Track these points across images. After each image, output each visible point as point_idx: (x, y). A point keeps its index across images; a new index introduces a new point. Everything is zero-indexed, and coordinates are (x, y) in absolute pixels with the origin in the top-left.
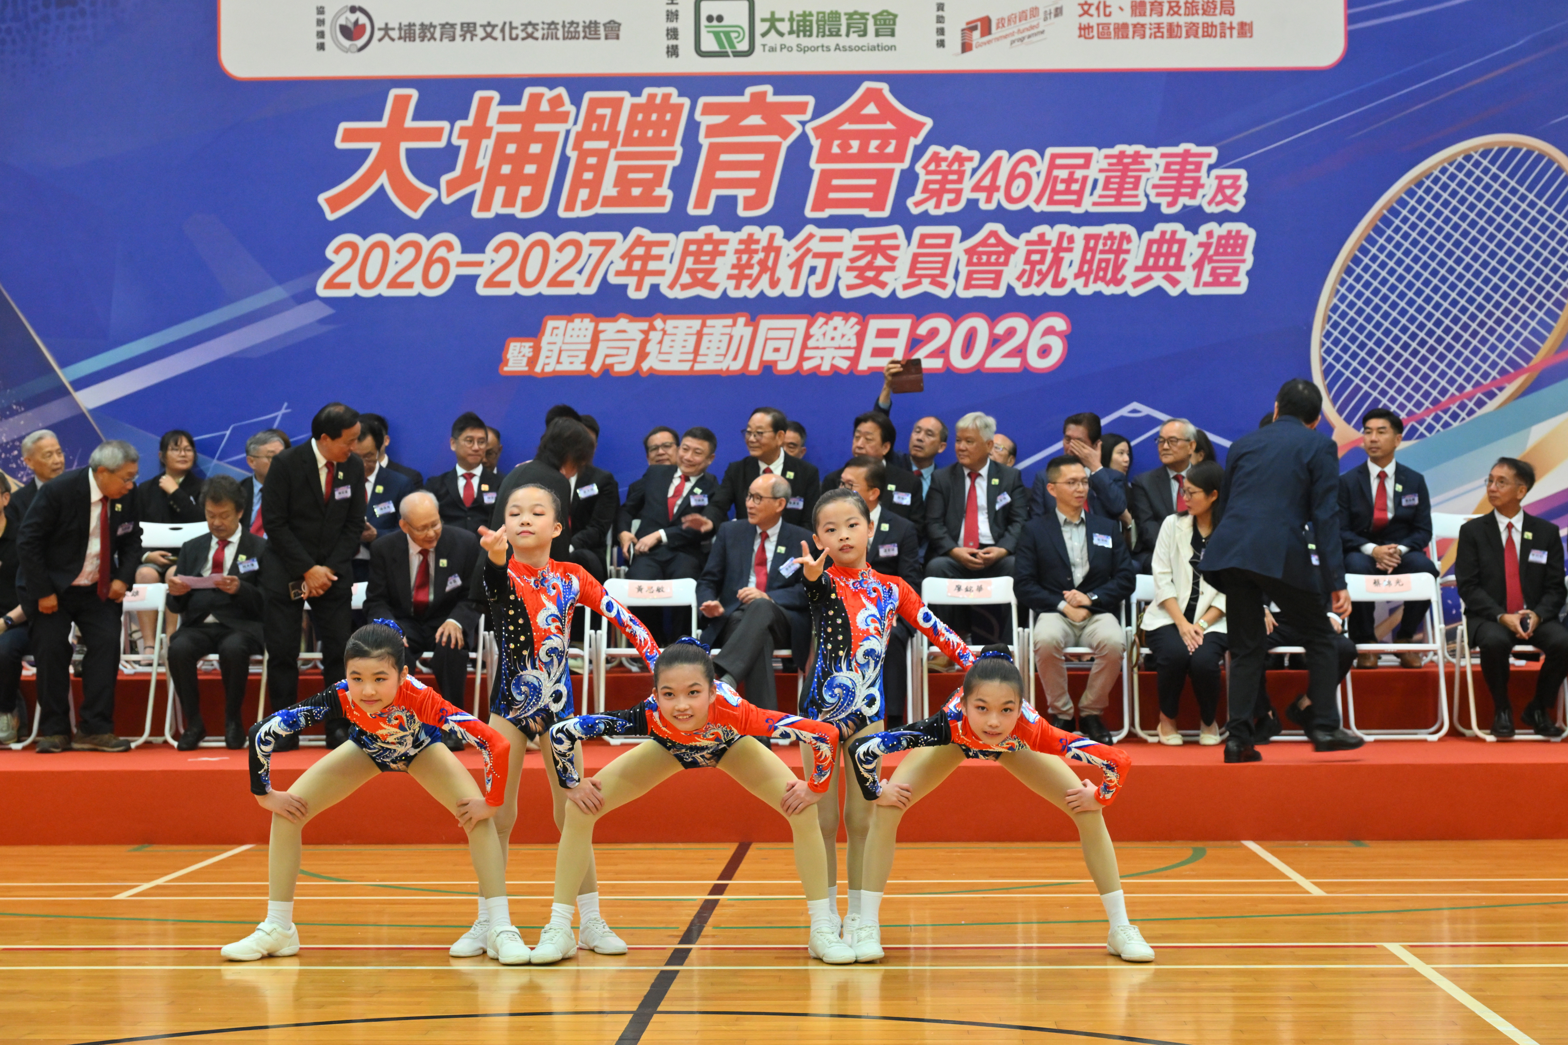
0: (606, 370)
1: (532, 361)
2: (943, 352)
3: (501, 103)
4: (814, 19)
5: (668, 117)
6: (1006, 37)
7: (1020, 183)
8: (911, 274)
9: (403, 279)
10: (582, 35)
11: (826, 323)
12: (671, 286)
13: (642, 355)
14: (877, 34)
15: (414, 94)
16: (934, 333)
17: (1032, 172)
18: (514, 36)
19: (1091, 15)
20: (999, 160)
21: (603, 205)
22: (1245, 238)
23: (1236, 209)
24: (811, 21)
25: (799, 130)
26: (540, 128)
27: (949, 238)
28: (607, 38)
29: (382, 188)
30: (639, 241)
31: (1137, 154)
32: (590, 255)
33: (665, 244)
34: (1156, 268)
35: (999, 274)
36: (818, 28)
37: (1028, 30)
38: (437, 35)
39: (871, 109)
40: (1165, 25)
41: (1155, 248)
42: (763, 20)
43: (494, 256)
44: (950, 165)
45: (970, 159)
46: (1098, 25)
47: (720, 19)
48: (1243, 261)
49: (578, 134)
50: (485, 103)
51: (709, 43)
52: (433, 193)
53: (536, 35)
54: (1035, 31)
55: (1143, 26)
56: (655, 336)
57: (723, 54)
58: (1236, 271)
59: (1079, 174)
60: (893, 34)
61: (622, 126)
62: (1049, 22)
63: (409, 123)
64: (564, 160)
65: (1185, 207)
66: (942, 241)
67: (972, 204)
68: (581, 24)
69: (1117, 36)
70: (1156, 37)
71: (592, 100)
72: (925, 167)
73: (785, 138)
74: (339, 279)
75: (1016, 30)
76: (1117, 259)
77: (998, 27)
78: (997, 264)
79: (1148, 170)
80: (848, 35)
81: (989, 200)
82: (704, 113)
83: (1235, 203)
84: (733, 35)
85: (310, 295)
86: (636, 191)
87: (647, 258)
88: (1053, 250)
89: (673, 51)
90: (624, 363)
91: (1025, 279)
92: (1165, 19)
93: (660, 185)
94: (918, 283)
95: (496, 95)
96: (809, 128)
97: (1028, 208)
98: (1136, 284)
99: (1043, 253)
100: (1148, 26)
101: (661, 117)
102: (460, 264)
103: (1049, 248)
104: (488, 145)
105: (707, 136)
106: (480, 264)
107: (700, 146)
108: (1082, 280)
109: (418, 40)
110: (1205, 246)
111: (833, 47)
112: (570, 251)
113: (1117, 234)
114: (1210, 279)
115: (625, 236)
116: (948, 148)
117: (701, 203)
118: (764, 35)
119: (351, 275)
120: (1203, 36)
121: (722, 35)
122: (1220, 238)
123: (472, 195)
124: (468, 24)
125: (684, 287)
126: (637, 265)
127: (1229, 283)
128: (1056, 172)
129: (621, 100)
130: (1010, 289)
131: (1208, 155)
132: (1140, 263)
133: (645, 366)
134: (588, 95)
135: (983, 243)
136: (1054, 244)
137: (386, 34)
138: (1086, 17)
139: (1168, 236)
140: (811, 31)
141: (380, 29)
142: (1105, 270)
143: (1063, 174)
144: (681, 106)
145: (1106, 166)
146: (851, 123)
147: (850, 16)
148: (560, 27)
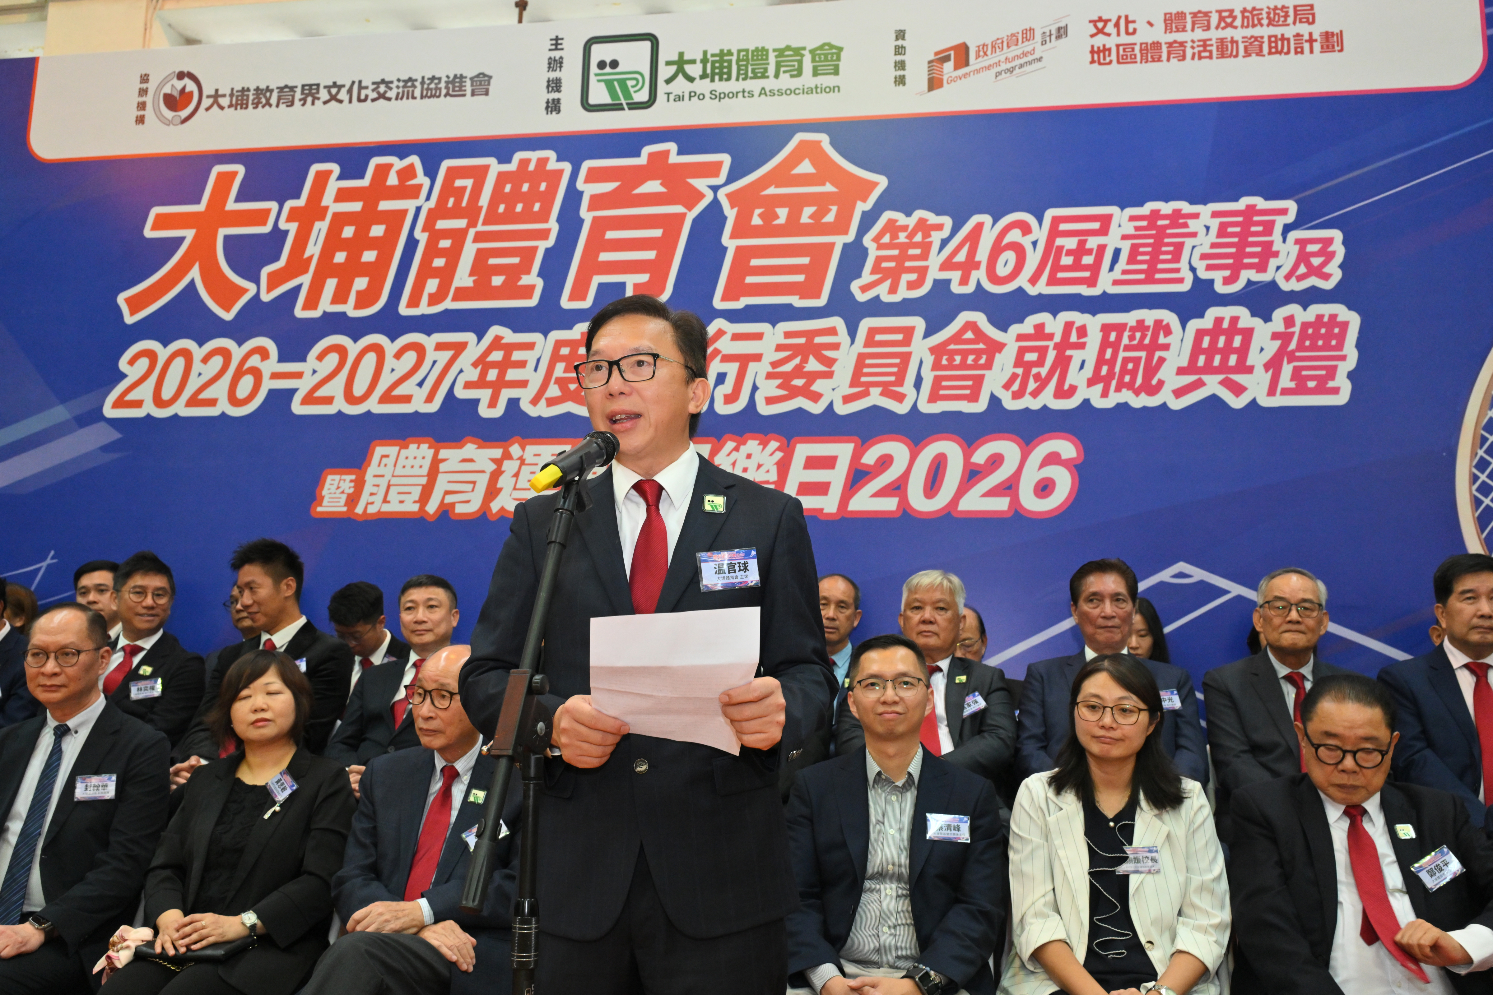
0: (445, 511)
1: (353, 500)
2: (898, 488)
3: (340, 178)
4: (734, 58)
5: (543, 186)
6: (988, 68)
7: (1010, 256)
8: (855, 382)
9: (205, 395)
10: (444, 92)
11: (737, 449)
12: (535, 402)
13: (492, 491)
14: (815, 74)
15: (240, 170)
16: (885, 462)
17: (1026, 242)
18: (363, 97)
19: (1109, 35)
20: (980, 226)
21: (454, 299)
22: (1345, 325)
23: (1328, 285)
24: (730, 62)
25: (709, 196)
26: (385, 205)
27: (908, 332)
28: (473, 94)
29: (192, 283)
30: (497, 343)
31: (1177, 213)
32: (435, 362)
33: (530, 346)
34: (1208, 369)
35: (979, 381)
36: (739, 70)
37: (1019, 57)
38: (274, 100)
39: (805, 167)
40: (1213, 42)
41: (1206, 342)
42: (668, 63)
43: (317, 365)
44: (911, 236)
45: (940, 227)
46: (1118, 46)
47: (614, 64)
48: (1343, 358)
49: (430, 211)
50: (323, 178)
51: (599, 94)
52: (252, 288)
53: (389, 94)
54: (1030, 58)
55: (1182, 44)
56: (510, 467)
57: (616, 107)
58: (1332, 372)
59: (1093, 243)
60: (836, 72)
61: (484, 201)
62: (1048, 45)
63: (231, 205)
64: (412, 243)
65: (1250, 283)
66: (899, 337)
67: (941, 286)
68: (444, 79)
69: (1145, 59)
70: (1200, 58)
71: (449, 169)
72: (877, 239)
73: (690, 208)
74: (131, 397)
75: (1003, 58)
76: (1150, 358)
77: (978, 56)
78: (975, 366)
79: (1194, 235)
80: (777, 76)
81: (964, 281)
82: (587, 180)
83: (1327, 277)
84: (630, 83)
85: (96, 416)
86: (497, 281)
87: (505, 364)
88: (1056, 346)
89: (553, 107)
90: (468, 502)
91: (1016, 387)
92: (1214, 34)
93: (528, 272)
94: (866, 394)
95: (335, 168)
96: (722, 195)
97: (1020, 290)
98: (1179, 393)
99: (1043, 352)
100: (1189, 44)
101: (534, 187)
102: (275, 376)
103: (1051, 344)
104: (321, 228)
105: (590, 209)
106: (299, 375)
107: (581, 221)
108: (1099, 387)
109: (250, 106)
110: (1283, 337)
111: (756, 93)
112: (411, 357)
113: (1149, 322)
114: (1292, 385)
115: (480, 338)
116: (909, 214)
117: (578, 293)
118: (668, 81)
119: (145, 392)
120: (1270, 53)
121: (616, 83)
122: (1305, 325)
123: (298, 288)
124: (311, 85)
125: (551, 402)
126: (492, 375)
127: (1322, 389)
128: (1059, 241)
129: (487, 168)
130: (994, 400)
131: (1284, 212)
132: (1184, 363)
133: (495, 506)
134: (446, 164)
135: (957, 338)
136: (1057, 339)
137: (216, 102)
138: (1100, 36)
139: (1225, 325)
140: (729, 74)
141: (208, 97)
142: (1134, 373)
143: (1071, 243)
144: (561, 172)
145: (1132, 232)
146: (777, 186)
147: (780, 52)
148: (418, 84)
